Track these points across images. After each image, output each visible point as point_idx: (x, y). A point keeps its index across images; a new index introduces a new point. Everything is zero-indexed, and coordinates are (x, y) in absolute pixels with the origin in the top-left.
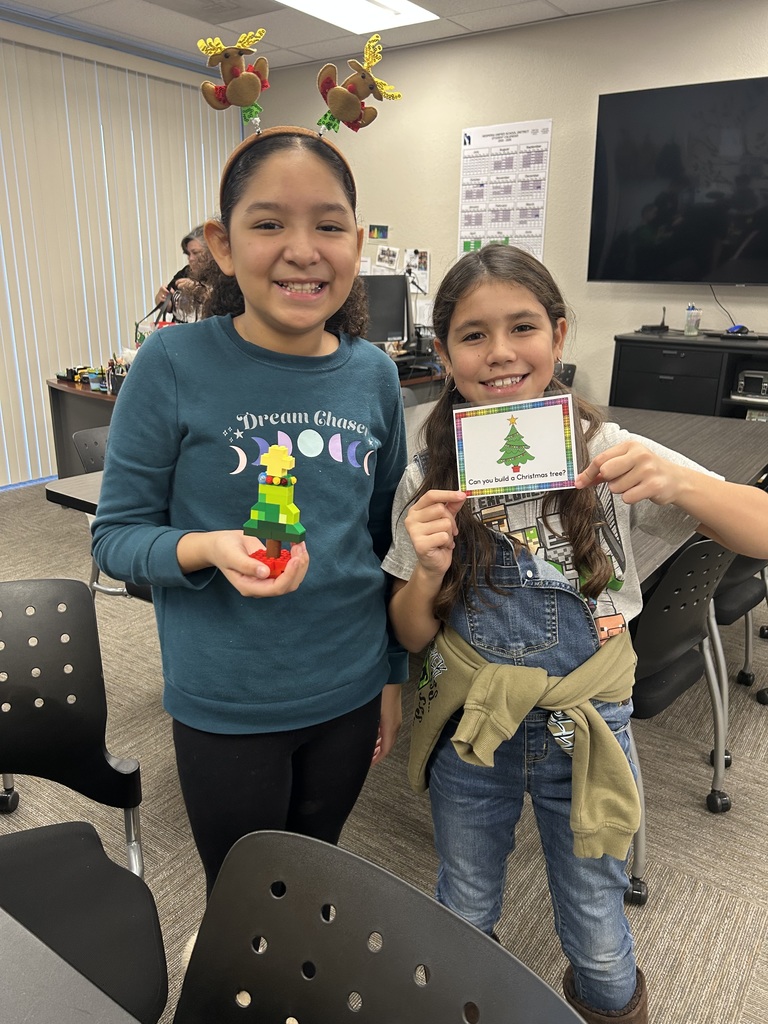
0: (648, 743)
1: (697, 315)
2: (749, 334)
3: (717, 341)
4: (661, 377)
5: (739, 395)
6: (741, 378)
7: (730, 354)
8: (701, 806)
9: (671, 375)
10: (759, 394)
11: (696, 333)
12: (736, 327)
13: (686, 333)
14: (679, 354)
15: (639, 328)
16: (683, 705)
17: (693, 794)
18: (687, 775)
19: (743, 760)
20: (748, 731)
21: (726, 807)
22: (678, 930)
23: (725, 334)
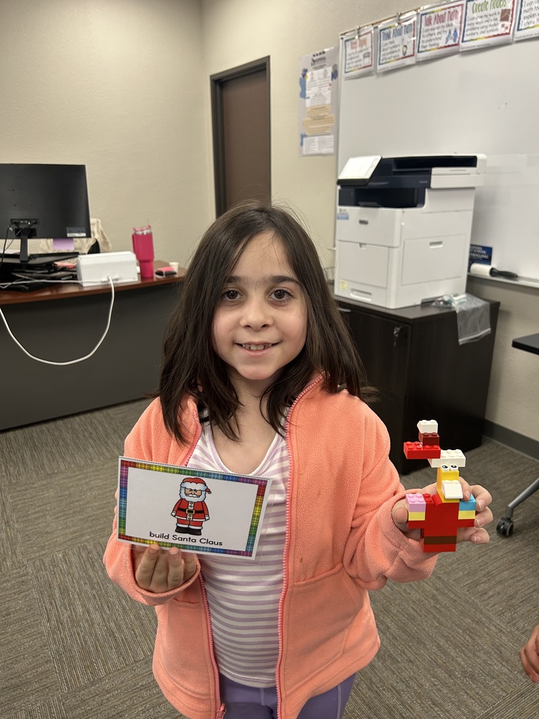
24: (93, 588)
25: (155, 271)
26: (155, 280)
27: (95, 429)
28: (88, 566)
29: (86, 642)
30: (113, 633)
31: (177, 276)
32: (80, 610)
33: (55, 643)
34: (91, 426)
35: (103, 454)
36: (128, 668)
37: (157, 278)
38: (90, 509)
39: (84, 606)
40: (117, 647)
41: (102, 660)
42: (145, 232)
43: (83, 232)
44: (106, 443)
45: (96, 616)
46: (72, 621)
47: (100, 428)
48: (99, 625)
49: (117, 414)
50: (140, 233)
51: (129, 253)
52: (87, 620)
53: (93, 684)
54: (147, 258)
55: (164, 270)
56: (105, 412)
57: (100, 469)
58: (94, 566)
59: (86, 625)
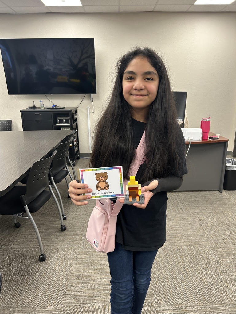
0: (45, 220)
1: (43, 103)
2: (58, 107)
3: (49, 110)
4: (36, 121)
5: (58, 124)
6: (58, 119)
7: (53, 113)
8: (60, 231)
9: (39, 120)
10: (63, 123)
11: (44, 108)
12: (54, 106)
13: (41, 108)
14: (39, 114)
15: (28, 108)
16: (54, 208)
17: (58, 229)
18: (56, 225)
19: (70, 216)
20: (71, 209)
21: (65, 229)
22: (54, 262)
23: (51, 108)
24: (169, 266)
25: (209, 137)
26: (208, 141)
27: (173, 200)
28: (168, 256)
29: (165, 287)
30: (177, 288)
31: (218, 140)
32: (164, 273)
33: (153, 282)
34: (171, 198)
35: (175, 211)
36: (182, 305)
37: (209, 140)
38: (169, 232)
39: (165, 272)
40: (178, 294)
41: (171, 297)
42: (207, 120)
43: (181, 119)
44: (177, 206)
45: (170, 278)
46: (161, 276)
47: (175, 200)
48: (171, 282)
49: (182, 195)
50: (205, 120)
51: (199, 128)
52: (166, 278)
53: (168, 305)
54: (206, 131)
55: (213, 137)
56: (177, 193)
57: (174, 217)
58: (170, 257)
59: (166, 280)
